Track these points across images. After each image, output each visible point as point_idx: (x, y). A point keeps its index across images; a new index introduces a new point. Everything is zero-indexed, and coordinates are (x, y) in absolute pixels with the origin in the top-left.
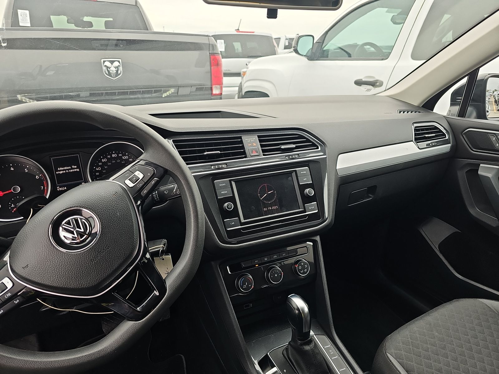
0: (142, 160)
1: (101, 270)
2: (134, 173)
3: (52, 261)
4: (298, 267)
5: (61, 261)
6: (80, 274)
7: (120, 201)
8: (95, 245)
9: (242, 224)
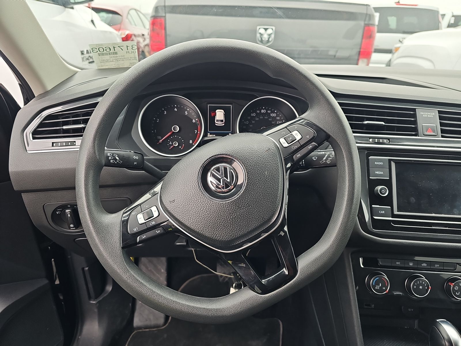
0: (303, 119)
1: (237, 227)
2: (291, 132)
3: (195, 203)
4: (454, 286)
5: (203, 206)
6: (217, 224)
7: (271, 159)
8: (237, 199)
9: (394, 216)
